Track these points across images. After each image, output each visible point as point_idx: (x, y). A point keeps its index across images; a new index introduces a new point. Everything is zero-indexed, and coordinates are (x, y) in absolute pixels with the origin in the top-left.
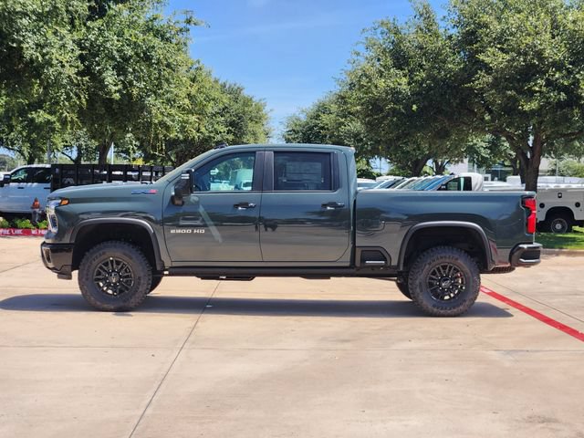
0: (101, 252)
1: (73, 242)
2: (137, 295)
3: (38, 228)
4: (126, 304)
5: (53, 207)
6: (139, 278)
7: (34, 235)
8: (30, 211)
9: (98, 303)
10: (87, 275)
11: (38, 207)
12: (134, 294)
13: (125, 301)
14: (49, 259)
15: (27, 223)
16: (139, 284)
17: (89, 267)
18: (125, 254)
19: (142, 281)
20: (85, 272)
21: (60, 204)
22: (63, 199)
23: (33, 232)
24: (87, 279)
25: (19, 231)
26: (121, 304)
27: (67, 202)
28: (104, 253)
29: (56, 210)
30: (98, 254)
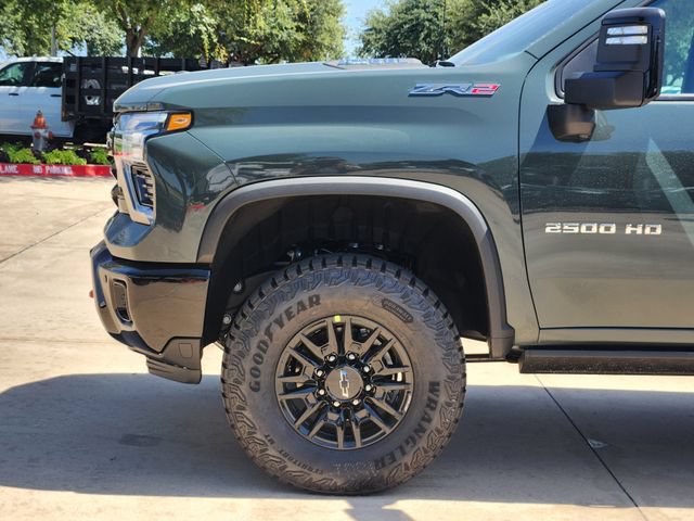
0: (304, 296)
1: (208, 258)
2: (423, 443)
3: (45, 162)
4: (385, 473)
5: (139, 137)
6: (434, 387)
7: (38, 174)
8: (28, 131)
9: (291, 467)
10: (255, 372)
11: (43, 126)
12: (412, 440)
13: (380, 463)
14: (123, 313)
15: (25, 155)
16: (432, 404)
17: (263, 347)
18: (385, 304)
19: (442, 399)
20: (248, 364)
21: (163, 129)
22: (173, 109)
23: (37, 169)
24: (255, 388)
25: (12, 168)
26: (369, 472)
27: (186, 120)
28: (314, 301)
29: (152, 150)
30: (292, 304)
